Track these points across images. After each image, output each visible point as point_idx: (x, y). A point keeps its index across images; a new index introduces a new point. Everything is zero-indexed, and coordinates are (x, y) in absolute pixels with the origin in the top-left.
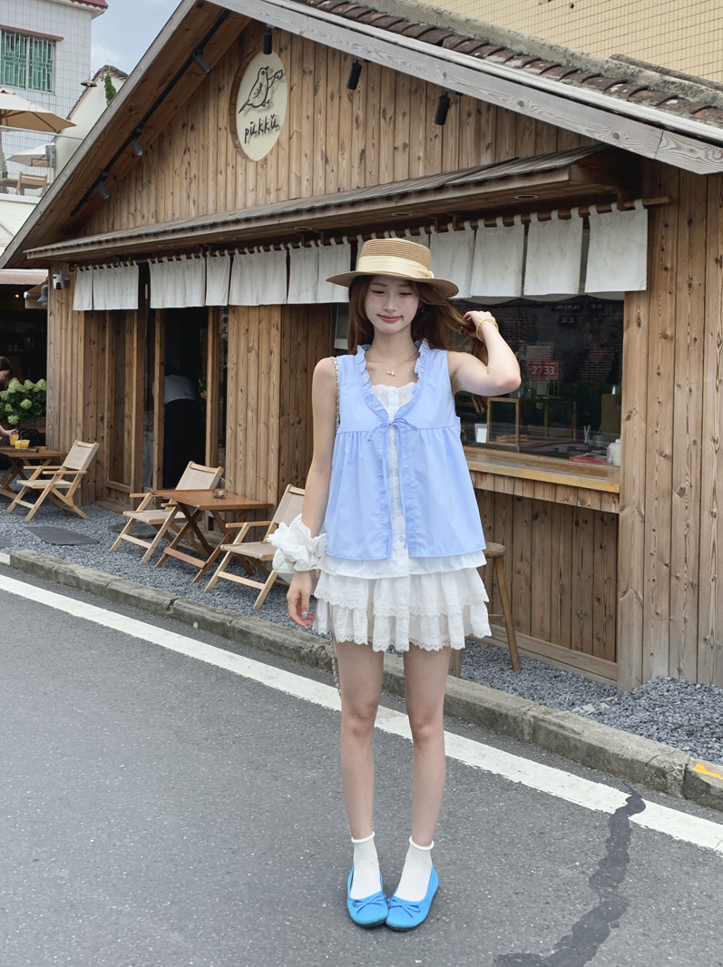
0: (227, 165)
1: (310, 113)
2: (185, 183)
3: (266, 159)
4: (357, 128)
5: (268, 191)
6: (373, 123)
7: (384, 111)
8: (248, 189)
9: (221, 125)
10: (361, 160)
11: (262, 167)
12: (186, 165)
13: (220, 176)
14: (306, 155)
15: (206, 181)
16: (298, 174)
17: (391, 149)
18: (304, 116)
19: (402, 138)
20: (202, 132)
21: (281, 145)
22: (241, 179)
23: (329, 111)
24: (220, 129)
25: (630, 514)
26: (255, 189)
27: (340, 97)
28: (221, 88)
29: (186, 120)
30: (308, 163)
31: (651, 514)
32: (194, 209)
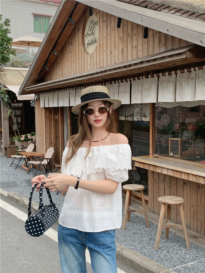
0: (82, 56)
1: (106, 36)
2: (70, 63)
3: (93, 54)
4: (120, 41)
5: (94, 65)
6: (125, 38)
7: (129, 33)
8: (88, 65)
9: (80, 42)
10: (122, 52)
11: (92, 56)
12: (70, 57)
13: (80, 60)
14: (105, 51)
15: (76, 62)
16: (103, 59)
17: (131, 48)
18: (104, 38)
19: (135, 44)
20: (74, 45)
21: (97, 48)
22: (86, 61)
23: (112, 35)
24: (79, 44)
26: (90, 64)
27: (115, 30)
28: (79, 29)
29: (70, 41)
30: (105, 54)
32: (73, 72)
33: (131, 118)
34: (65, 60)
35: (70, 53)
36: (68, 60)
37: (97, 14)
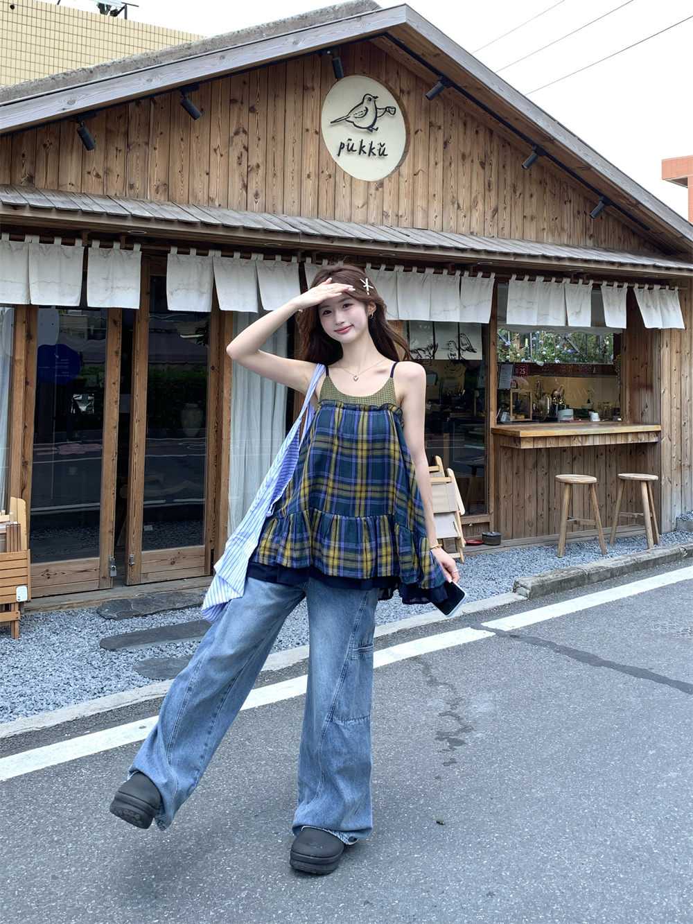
0: (319, 171)
2: (238, 169)
3: (380, 184)
4: (490, 191)
5: (384, 215)
6: (504, 192)
7: (515, 187)
8: (354, 205)
9: (307, 126)
10: (493, 216)
11: (377, 189)
12: (239, 148)
15: (280, 177)
16: (425, 209)
17: (521, 217)
18: (432, 163)
20: (272, 122)
21: (403, 177)
22: (344, 191)
23: (461, 168)
24: (307, 130)
25: (665, 440)
26: (366, 206)
27: (472, 161)
28: (308, 88)
29: (237, 96)
30: (436, 203)
31: (674, 438)
32: (256, 202)
33: (430, 354)
34: (194, 146)
35: (236, 133)
36: (218, 152)
37: (403, 93)
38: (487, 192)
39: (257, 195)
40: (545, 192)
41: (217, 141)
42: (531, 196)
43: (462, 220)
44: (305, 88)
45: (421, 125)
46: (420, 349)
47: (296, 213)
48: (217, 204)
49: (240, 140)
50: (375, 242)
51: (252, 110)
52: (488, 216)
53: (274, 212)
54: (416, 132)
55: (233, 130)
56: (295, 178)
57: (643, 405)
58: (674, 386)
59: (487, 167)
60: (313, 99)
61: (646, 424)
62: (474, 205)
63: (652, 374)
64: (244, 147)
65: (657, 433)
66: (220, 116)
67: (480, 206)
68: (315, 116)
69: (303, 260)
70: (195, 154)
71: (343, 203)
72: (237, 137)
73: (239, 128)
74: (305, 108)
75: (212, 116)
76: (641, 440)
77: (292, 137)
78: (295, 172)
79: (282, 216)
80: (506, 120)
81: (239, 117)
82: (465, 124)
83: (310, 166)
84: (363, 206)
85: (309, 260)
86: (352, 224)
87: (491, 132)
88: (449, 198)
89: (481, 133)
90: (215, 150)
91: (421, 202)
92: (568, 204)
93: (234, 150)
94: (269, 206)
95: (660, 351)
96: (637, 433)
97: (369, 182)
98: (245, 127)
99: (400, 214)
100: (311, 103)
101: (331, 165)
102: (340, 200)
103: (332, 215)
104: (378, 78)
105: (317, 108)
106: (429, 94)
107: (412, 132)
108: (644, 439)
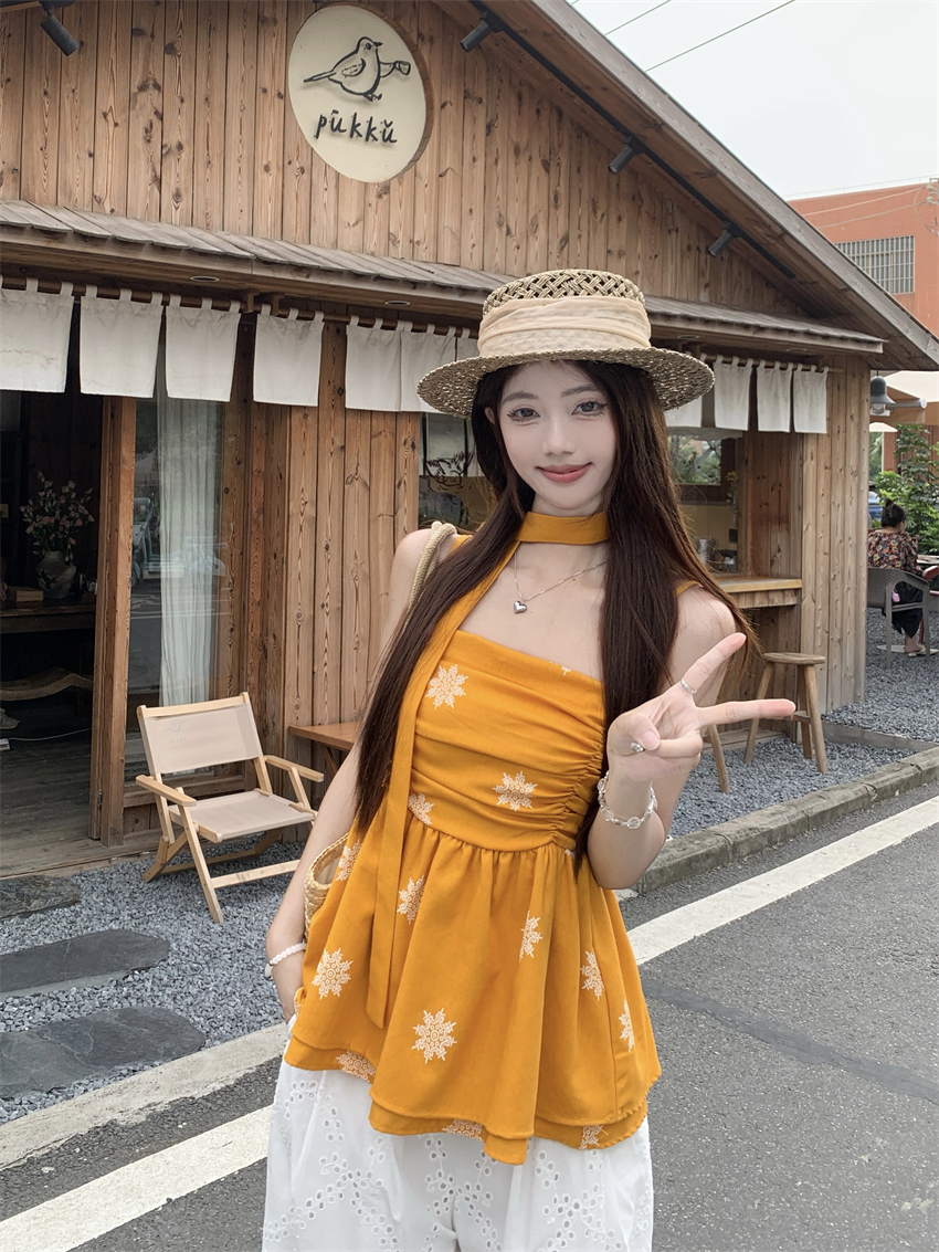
5: (392, 239)
10: (562, 248)
11: (380, 196)
14: (471, 211)
17: (604, 253)
20: (205, 71)
21: (421, 178)
22: (325, 197)
23: (512, 168)
24: (265, 91)
25: (807, 602)
26: (361, 224)
27: (530, 159)
28: (265, 19)
29: (144, 24)
30: (473, 223)
31: (819, 598)
32: (177, 208)
33: (458, 468)
34: (67, 104)
35: (143, 88)
36: (110, 117)
37: (423, 39)
38: (552, 209)
39: (177, 196)
40: (640, 213)
41: (108, 100)
42: (620, 219)
43: (513, 253)
44: (261, 20)
45: (451, 95)
46: (442, 460)
47: (245, 229)
48: (108, 210)
49: (150, 99)
50: (379, 278)
51: (170, 49)
52: (555, 247)
53: (208, 227)
54: (443, 106)
55: (137, 82)
56: (244, 170)
57: (774, 548)
58: (821, 519)
59: (553, 168)
60: (274, 39)
61: (778, 577)
62: (533, 227)
63: (788, 502)
64: (156, 113)
65: (797, 591)
66: (113, 56)
67: (541, 232)
68: (277, 66)
69: (258, 309)
70: (68, 119)
71: (324, 218)
72: (144, 94)
73: (148, 79)
74: (261, 52)
75: (100, 55)
76: (773, 602)
77: (239, 101)
78: (244, 160)
79: (221, 234)
80: (585, 91)
81: (147, 61)
82: (520, 98)
83: (269, 152)
84: (357, 223)
85: (266, 309)
86: (339, 252)
87: (560, 114)
88: (495, 215)
89: (545, 113)
90: (105, 115)
91: (449, 220)
92: (673, 233)
93: (137, 117)
94: (199, 216)
95: (802, 466)
96: (768, 591)
97: (366, 184)
98: (157, 77)
99: (416, 240)
100: (271, 47)
101: (305, 152)
102: (317, 210)
103: (306, 234)
104: (382, 10)
105: (281, 55)
106: (466, 41)
107: (437, 106)
108: (777, 601)
